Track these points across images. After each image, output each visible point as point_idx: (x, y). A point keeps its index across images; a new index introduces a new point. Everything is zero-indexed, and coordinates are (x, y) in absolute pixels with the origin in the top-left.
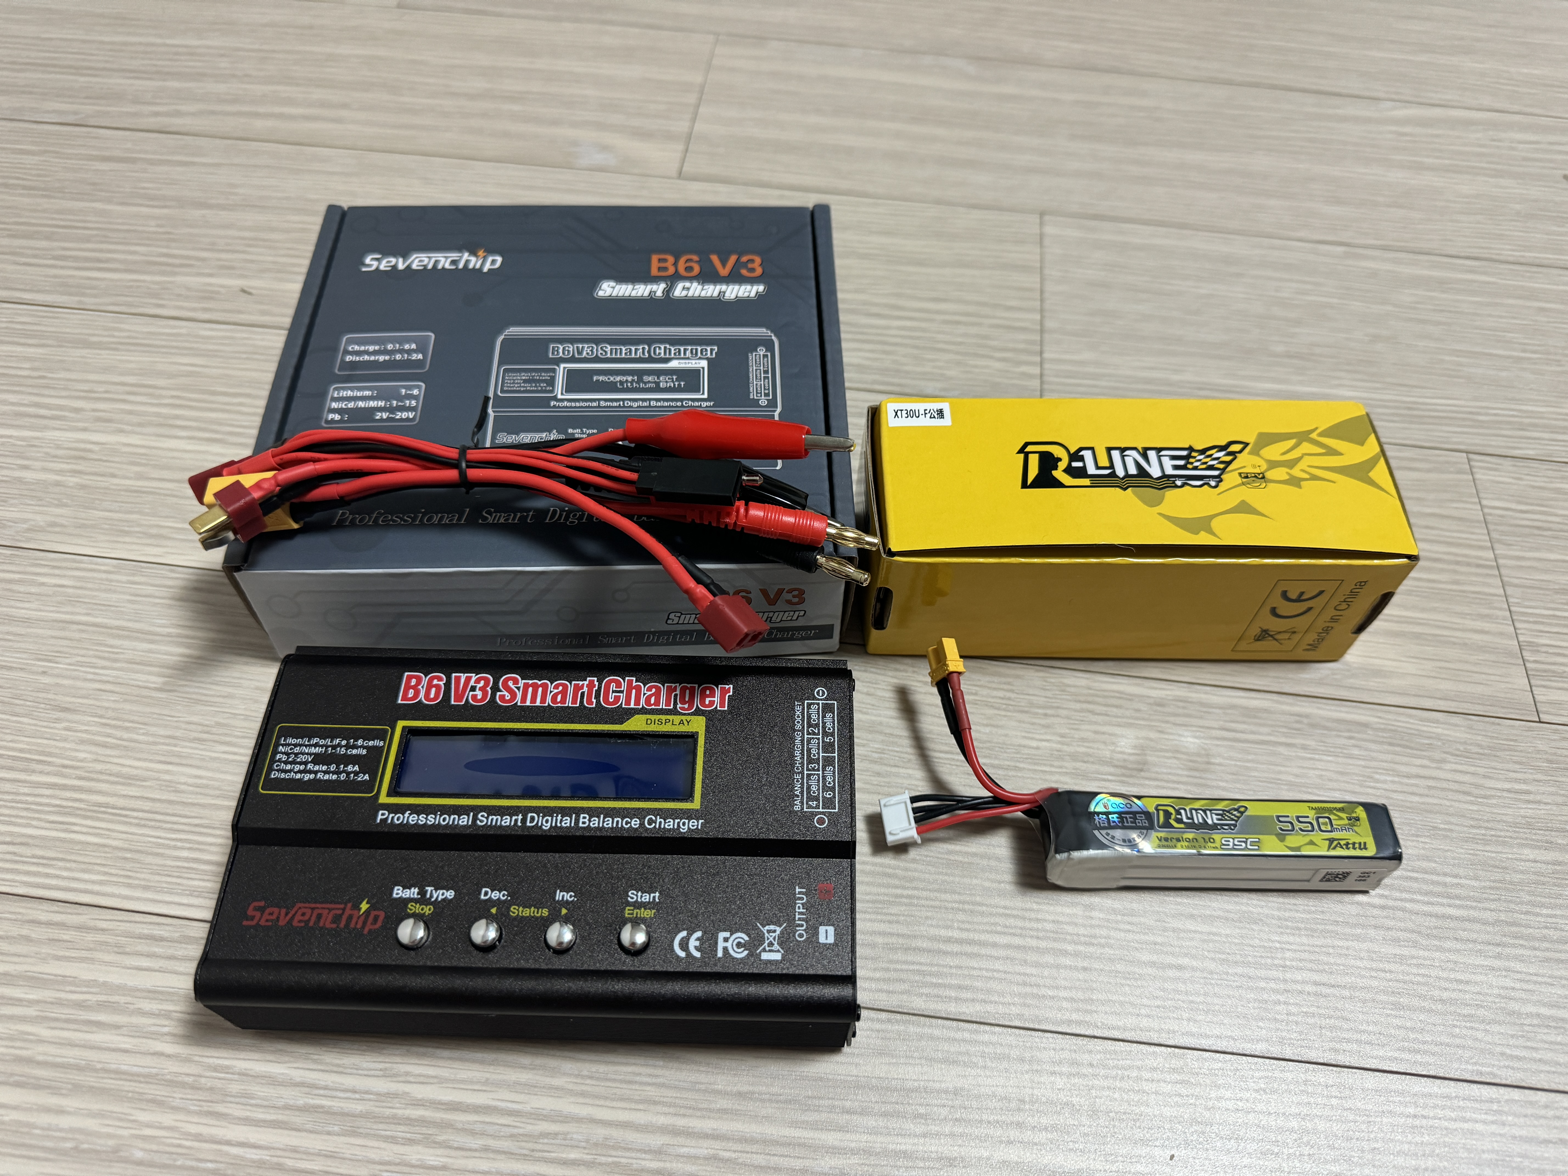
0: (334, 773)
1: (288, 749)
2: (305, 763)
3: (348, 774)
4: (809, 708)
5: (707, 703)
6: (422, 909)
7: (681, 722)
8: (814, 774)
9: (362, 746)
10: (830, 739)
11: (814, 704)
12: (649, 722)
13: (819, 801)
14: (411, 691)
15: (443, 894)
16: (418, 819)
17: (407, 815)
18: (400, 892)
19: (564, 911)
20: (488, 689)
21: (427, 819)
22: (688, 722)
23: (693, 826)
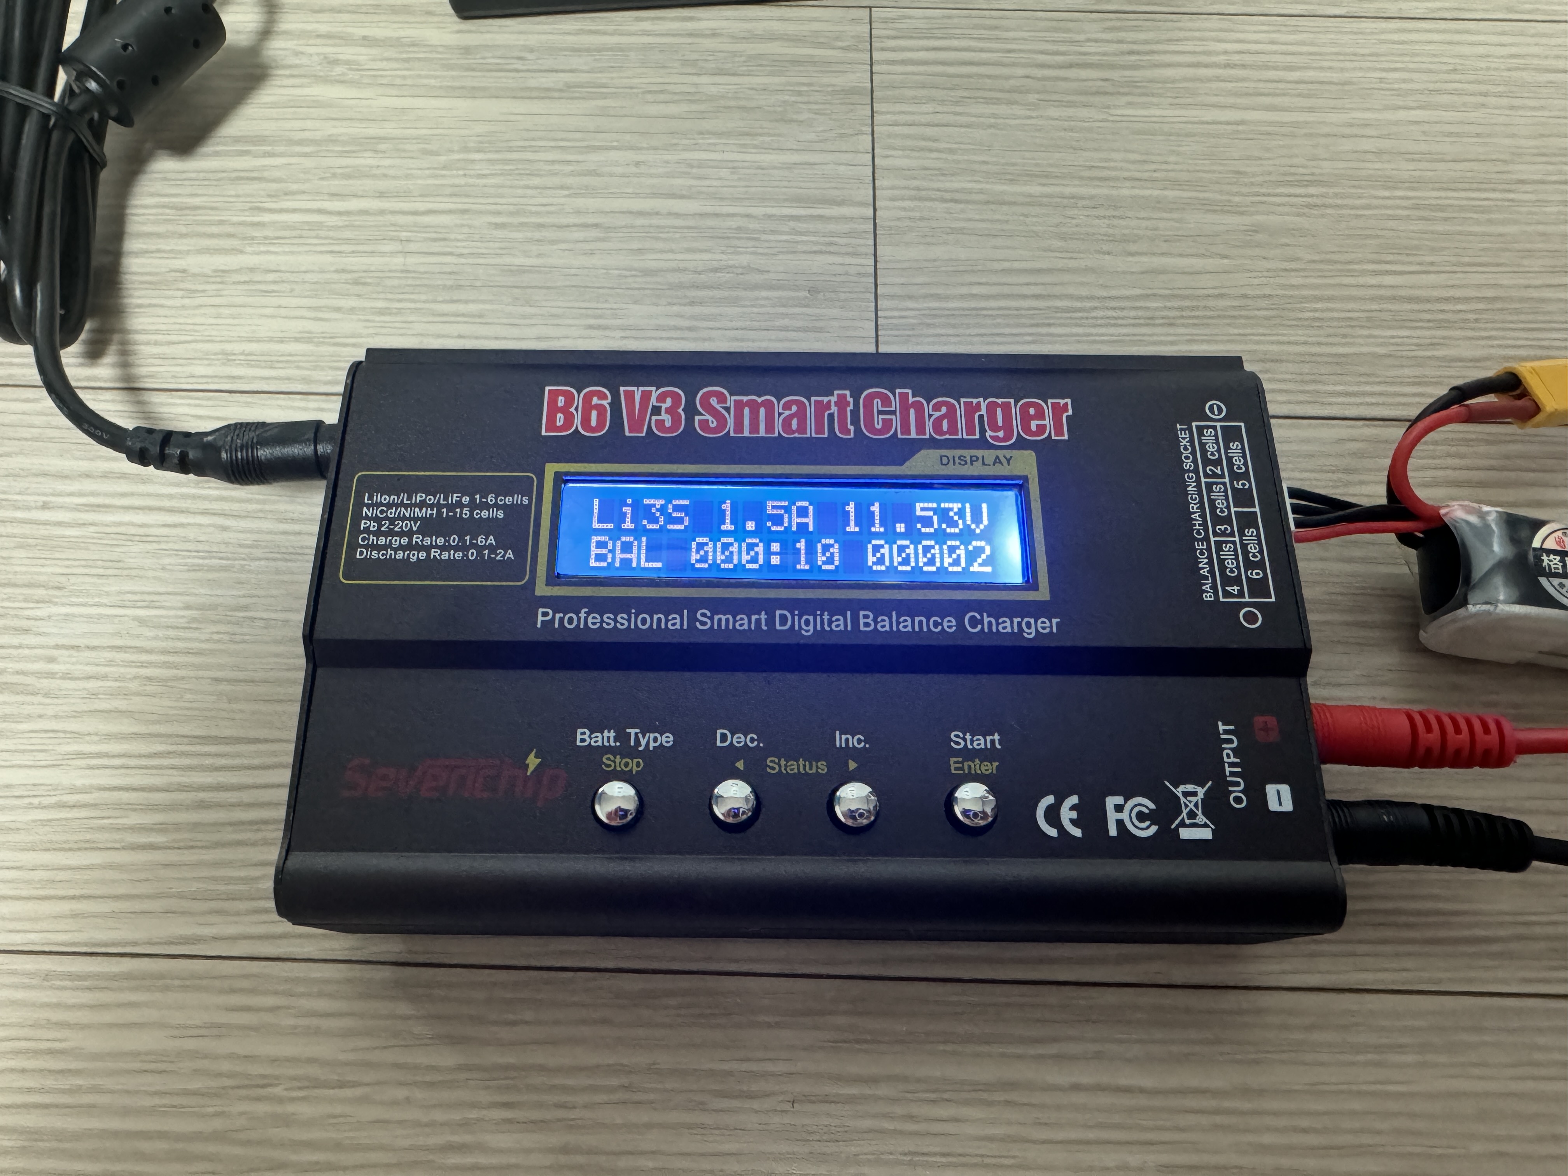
0: (456, 549)
1: (377, 512)
2: (410, 534)
3: (480, 549)
4: (1200, 434)
5: (1034, 428)
6: (626, 765)
7: (997, 461)
8: (1226, 542)
9: (496, 505)
10: (1244, 485)
11: (1208, 427)
12: (945, 460)
13: (1241, 585)
14: (560, 416)
15: (655, 740)
16: (602, 621)
17: (582, 615)
18: (586, 737)
19: (852, 765)
20: (680, 411)
21: (616, 621)
22: (1008, 461)
23: (1044, 628)
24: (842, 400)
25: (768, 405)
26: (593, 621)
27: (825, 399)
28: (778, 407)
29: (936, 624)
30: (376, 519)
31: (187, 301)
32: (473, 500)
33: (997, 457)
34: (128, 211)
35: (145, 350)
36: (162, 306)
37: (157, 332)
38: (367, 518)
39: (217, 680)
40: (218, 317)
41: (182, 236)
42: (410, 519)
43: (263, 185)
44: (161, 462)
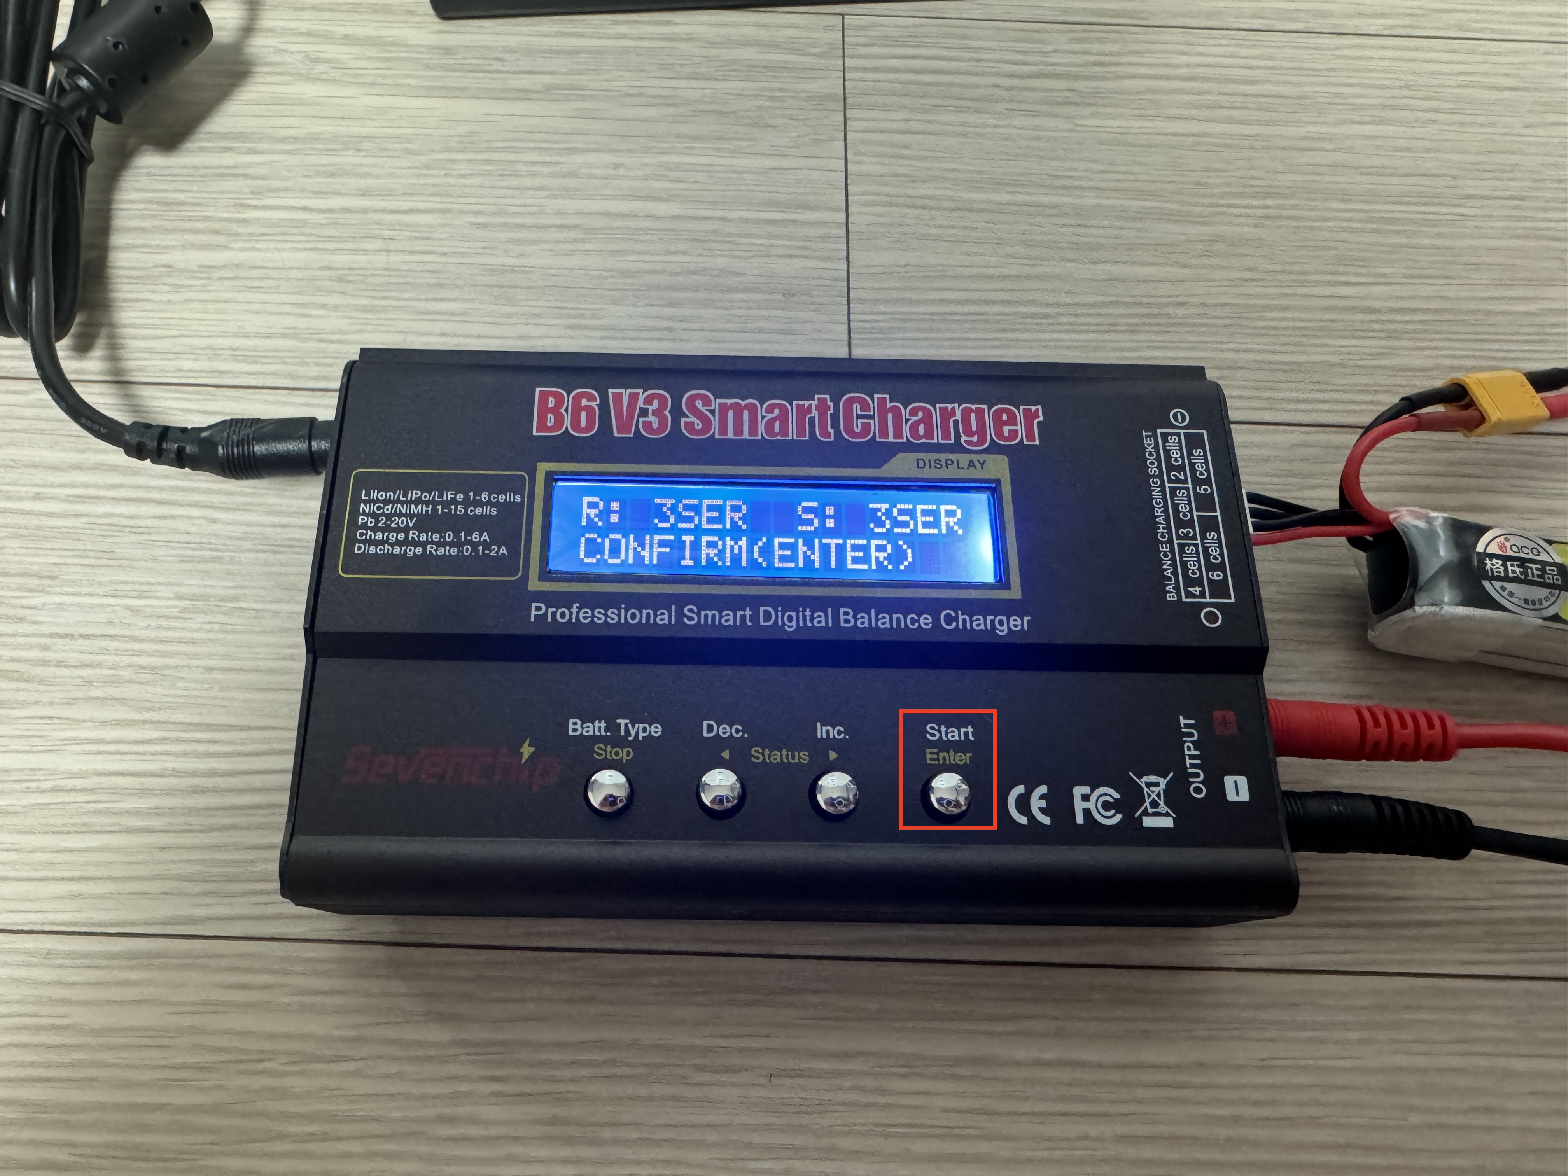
0: (452, 544)
1: (374, 508)
2: (406, 530)
3: (475, 545)
4: (1165, 441)
5: (1006, 433)
6: (617, 754)
7: (971, 464)
8: (1189, 545)
9: (489, 503)
10: (1206, 490)
11: (1172, 434)
12: (921, 464)
13: (1203, 586)
14: (550, 416)
15: (644, 730)
16: (593, 616)
17: (574, 610)
18: (578, 727)
19: (833, 755)
20: (667, 413)
21: (606, 615)
22: (982, 465)
23: (1016, 626)
24: (822, 403)
25: (752, 409)
26: (585, 615)
27: (807, 403)
28: (761, 410)
29: (913, 621)
30: (373, 515)
31: (172, 297)
32: (467, 497)
33: (971, 461)
34: (114, 206)
35: (133, 344)
36: (148, 300)
37: (144, 326)
38: (364, 514)
39: (210, 669)
40: (206, 312)
41: (167, 231)
42: (406, 515)
43: (249, 182)
44: (158, 457)
